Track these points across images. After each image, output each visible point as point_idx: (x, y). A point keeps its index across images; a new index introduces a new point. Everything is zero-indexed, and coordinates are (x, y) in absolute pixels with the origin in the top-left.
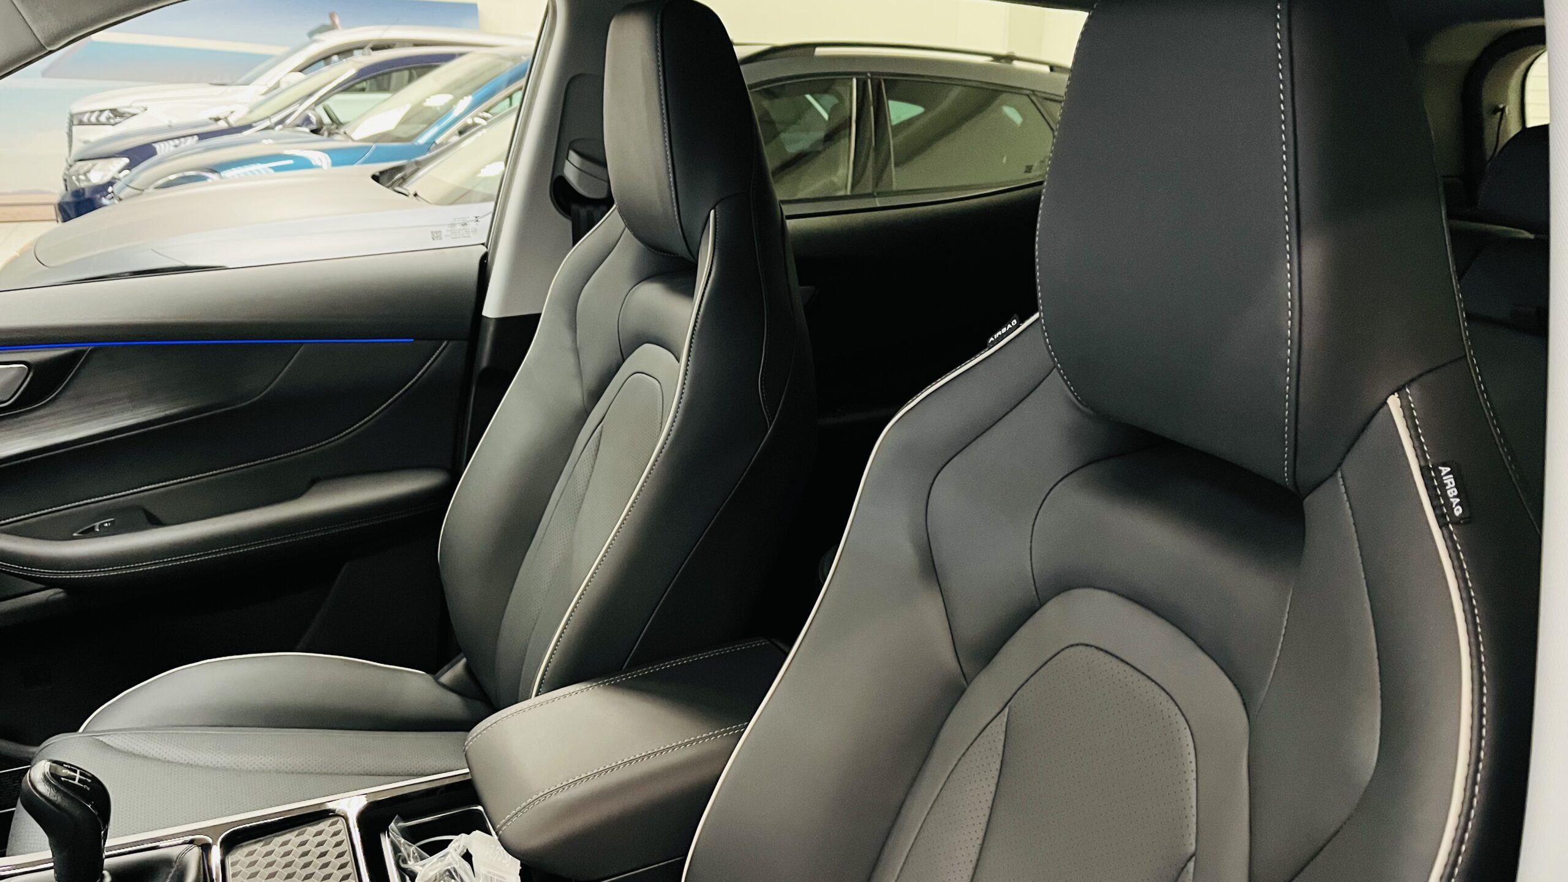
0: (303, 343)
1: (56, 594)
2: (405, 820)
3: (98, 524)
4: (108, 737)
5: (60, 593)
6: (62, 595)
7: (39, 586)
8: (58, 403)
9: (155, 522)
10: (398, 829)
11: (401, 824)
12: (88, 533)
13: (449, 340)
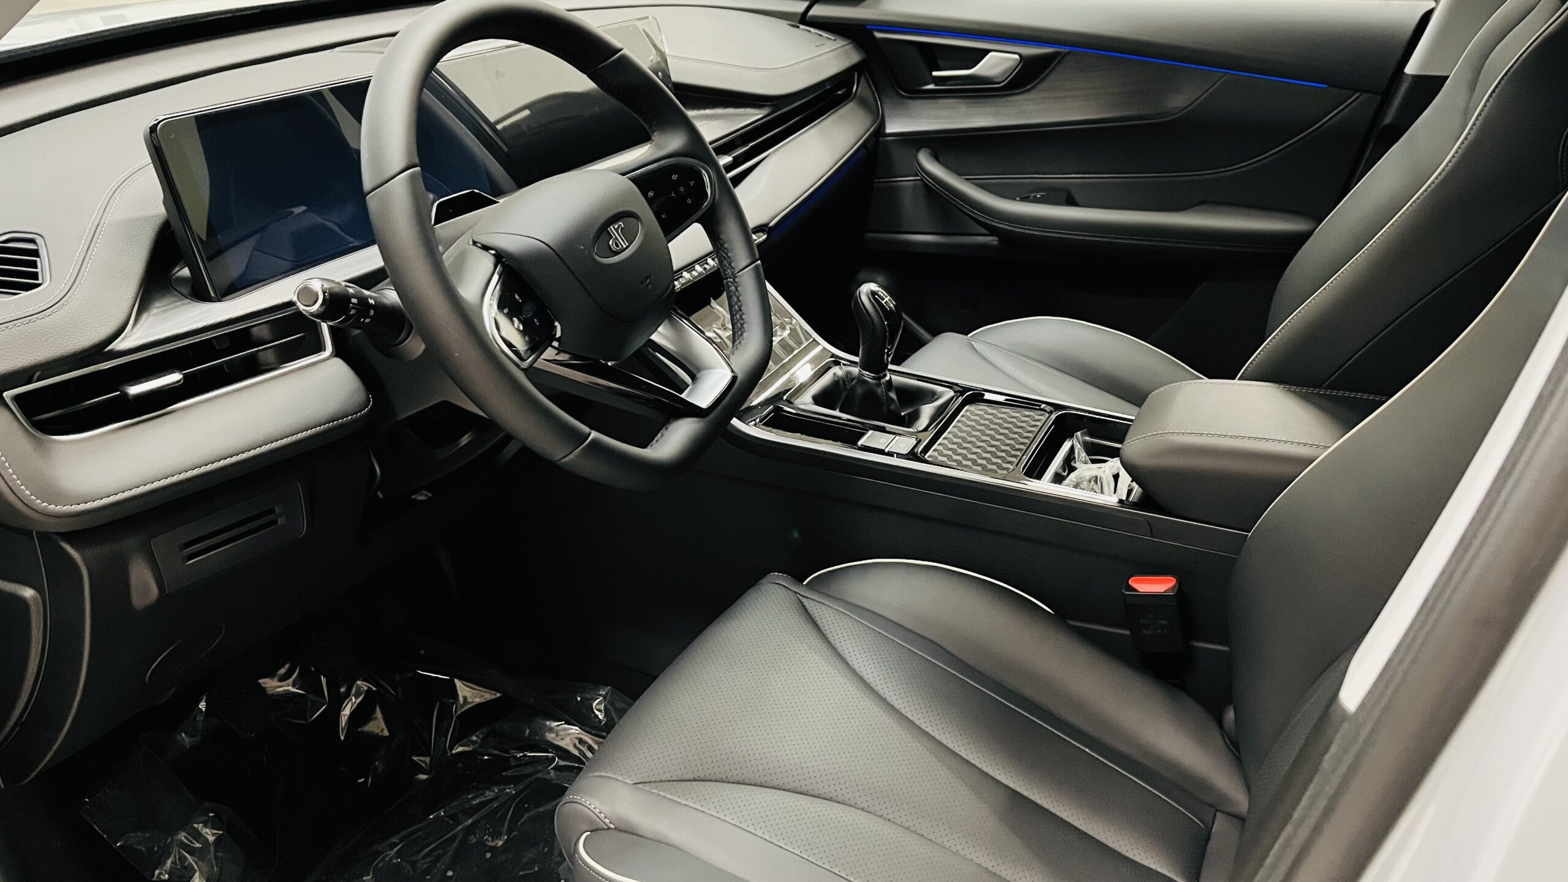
0: (1227, 73)
1: (992, 241)
2: (1091, 436)
3: (1033, 195)
4: (978, 344)
5: (994, 240)
6: (995, 243)
7: (986, 232)
8: (1033, 92)
9: (1071, 202)
10: (1083, 441)
11: (1087, 438)
12: (1025, 199)
13: (1364, 91)
